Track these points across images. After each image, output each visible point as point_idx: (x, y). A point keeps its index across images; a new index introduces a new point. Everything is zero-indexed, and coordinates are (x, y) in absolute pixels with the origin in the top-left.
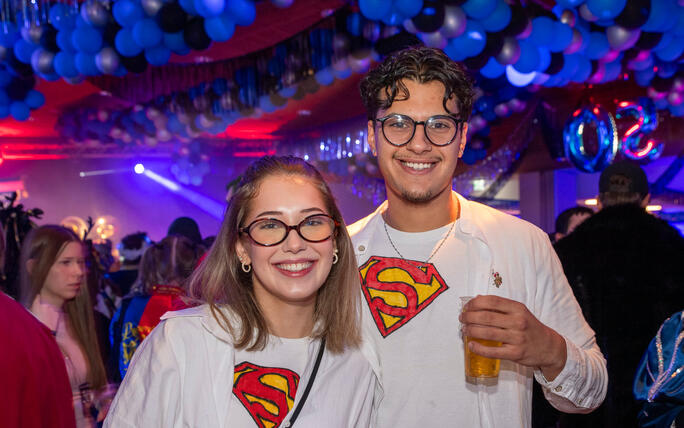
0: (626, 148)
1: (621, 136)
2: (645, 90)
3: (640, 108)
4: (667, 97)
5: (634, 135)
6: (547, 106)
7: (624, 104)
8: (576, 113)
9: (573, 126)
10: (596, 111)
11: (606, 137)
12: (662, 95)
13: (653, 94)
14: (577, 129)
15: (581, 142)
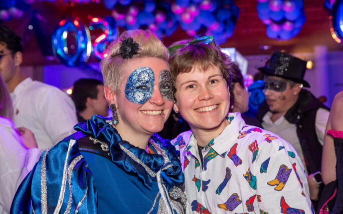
0: (96, 52)
1: (93, 42)
2: (109, 12)
3: (106, 23)
4: (125, 19)
5: (102, 42)
6: (39, 17)
7: (95, 20)
8: (62, 23)
9: (59, 32)
10: (76, 23)
11: (83, 42)
12: (122, 16)
13: (116, 15)
14: (62, 34)
15: (65, 44)
